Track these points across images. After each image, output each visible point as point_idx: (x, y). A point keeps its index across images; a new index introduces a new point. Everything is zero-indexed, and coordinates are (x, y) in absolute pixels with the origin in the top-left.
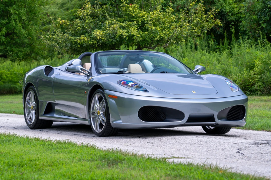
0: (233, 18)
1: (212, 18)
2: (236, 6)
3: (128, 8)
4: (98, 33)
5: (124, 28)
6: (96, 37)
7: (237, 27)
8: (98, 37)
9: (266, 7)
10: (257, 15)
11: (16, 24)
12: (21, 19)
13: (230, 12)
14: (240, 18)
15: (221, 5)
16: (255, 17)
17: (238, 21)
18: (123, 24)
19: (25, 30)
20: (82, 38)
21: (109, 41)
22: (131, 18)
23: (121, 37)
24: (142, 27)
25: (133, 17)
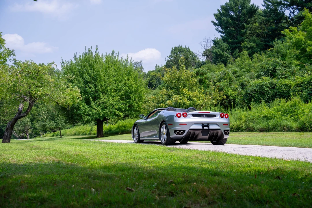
0: (232, 98)
1: (222, 95)
2: (233, 93)
3: (183, 90)
4: (169, 102)
5: (181, 99)
6: (168, 104)
7: (234, 102)
8: (169, 104)
9: (247, 93)
10: (243, 96)
11: (133, 101)
12: (135, 100)
13: (231, 95)
14: (236, 98)
15: (226, 92)
16: (242, 97)
17: (234, 100)
18: (181, 98)
19: (137, 104)
20: (162, 104)
21: (174, 105)
22: (184, 95)
23: (180, 103)
24: (190, 99)
25: (185, 94)
